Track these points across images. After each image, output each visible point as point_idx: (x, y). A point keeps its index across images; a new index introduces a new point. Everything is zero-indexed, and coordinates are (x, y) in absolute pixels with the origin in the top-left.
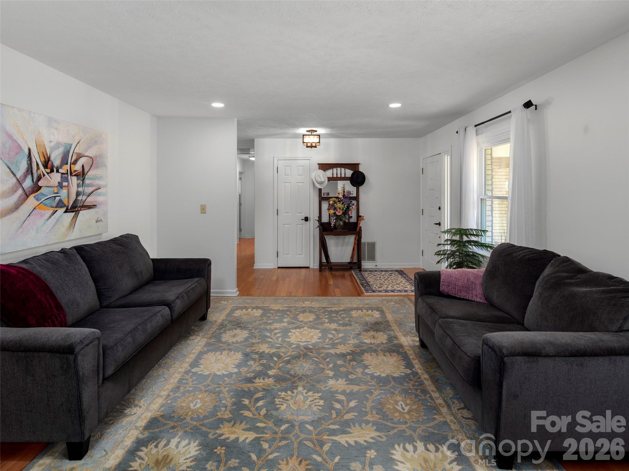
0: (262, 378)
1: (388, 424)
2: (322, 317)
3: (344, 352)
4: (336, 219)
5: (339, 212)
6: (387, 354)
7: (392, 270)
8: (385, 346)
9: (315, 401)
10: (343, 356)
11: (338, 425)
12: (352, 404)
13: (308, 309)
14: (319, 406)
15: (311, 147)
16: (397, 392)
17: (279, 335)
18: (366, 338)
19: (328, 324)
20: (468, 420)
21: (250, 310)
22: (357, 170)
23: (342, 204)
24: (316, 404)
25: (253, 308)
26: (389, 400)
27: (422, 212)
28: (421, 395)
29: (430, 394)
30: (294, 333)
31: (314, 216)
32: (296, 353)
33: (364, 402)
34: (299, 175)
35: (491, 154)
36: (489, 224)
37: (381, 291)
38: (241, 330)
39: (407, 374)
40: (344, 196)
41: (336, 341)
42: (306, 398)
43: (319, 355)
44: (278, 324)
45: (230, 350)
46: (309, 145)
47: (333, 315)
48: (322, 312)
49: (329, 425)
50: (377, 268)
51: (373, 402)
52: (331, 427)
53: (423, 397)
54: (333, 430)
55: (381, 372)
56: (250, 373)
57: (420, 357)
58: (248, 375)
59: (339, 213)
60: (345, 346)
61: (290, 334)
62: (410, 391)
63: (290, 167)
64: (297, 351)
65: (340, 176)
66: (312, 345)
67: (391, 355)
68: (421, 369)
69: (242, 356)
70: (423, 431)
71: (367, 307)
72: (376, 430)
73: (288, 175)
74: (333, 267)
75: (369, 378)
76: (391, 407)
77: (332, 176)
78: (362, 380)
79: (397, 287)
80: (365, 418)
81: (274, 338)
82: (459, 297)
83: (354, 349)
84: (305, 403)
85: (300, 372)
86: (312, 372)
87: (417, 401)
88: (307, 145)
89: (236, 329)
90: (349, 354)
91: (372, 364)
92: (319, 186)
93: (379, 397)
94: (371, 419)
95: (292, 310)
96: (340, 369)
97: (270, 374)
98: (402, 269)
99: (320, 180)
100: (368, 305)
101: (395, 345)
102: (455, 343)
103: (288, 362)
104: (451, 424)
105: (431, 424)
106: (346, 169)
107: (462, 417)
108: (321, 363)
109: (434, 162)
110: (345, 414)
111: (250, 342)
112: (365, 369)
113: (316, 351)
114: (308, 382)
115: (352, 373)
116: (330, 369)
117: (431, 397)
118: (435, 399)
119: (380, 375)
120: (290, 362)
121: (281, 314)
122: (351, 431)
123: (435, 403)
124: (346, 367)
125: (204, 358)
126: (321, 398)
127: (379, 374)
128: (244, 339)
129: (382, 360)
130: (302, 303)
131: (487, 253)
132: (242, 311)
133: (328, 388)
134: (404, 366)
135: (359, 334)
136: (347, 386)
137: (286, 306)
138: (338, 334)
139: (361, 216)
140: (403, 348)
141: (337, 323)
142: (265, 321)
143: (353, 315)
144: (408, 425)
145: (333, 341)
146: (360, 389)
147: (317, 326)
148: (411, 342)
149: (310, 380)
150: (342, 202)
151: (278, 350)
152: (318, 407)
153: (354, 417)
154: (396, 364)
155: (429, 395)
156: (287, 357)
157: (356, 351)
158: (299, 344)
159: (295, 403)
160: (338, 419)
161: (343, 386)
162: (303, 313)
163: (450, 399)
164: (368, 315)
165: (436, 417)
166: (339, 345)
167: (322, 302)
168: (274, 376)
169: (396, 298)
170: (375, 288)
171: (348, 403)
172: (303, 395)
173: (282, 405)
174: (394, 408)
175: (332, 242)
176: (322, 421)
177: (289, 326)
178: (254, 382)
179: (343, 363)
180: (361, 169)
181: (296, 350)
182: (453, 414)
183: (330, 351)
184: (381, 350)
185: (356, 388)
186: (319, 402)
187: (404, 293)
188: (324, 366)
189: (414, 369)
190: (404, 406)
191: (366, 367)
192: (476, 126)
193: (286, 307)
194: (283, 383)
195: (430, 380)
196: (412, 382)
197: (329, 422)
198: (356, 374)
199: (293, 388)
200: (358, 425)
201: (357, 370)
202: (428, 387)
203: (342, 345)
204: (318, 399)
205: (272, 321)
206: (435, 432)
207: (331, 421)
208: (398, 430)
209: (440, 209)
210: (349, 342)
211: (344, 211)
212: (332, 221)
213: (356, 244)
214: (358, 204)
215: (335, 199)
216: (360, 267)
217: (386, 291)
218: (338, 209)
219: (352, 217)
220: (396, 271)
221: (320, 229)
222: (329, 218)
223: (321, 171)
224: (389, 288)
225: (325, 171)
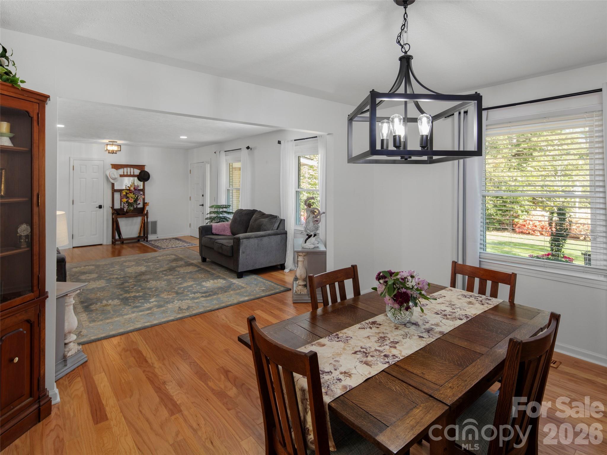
2: (139, 262)
4: (127, 205)
5: (131, 200)
6: (187, 266)
7: (169, 238)
8: (185, 264)
10: (165, 270)
12: (180, 279)
15: (113, 153)
16: (197, 274)
17: (119, 271)
18: (173, 264)
19: (147, 264)
20: (227, 274)
22: (143, 170)
23: (133, 194)
24: (163, 283)
27: (190, 199)
28: (208, 272)
30: (128, 269)
31: (108, 204)
34: (94, 173)
35: (232, 166)
36: (231, 203)
37: (168, 248)
38: (90, 274)
39: (199, 269)
40: (134, 188)
41: (157, 267)
43: (152, 273)
44: (113, 268)
47: (146, 260)
48: (137, 260)
50: (158, 239)
51: (188, 277)
55: (187, 271)
59: (131, 201)
60: (163, 268)
62: (203, 273)
63: (85, 165)
65: (129, 174)
67: (189, 266)
68: (205, 267)
69: (105, 281)
70: (211, 278)
72: (193, 282)
73: (84, 172)
74: (124, 242)
75: (183, 273)
77: (123, 174)
78: (180, 274)
79: (178, 245)
81: (117, 273)
82: (220, 234)
88: (109, 151)
91: (181, 270)
92: (112, 181)
94: (190, 281)
95: (116, 263)
98: (176, 238)
99: (114, 177)
100: (164, 254)
104: (221, 275)
106: (134, 169)
107: (225, 273)
108: (155, 274)
109: (198, 167)
111: (103, 276)
113: (149, 272)
115: (174, 274)
121: (110, 265)
124: (169, 273)
128: (97, 276)
130: (120, 260)
131: (231, 216)
133: (165, 279)
134: (196, 268)
136: (174, 277)
137: (108, 262)
139: (146, 203)
140: (194, 263)
141: (152, 262)
142: (102, 269)
143: (159, 258)
144: (205, 279)
145: (155, 268)
147: (140, 265)
148: (197, 261)
149: (154, 279)
151: (126, 275)
154: (193, 268)
156: (134, 276)
157: (170, 268)
158: (136, 272)
162: (126, 263)
164: (168, 257)
166: (160, 268)
169: (180, 249)
170: (164, 247)
173: (147, 286)
174: (198, 277)
175: (123, 222)
177: (122, 268)
179: (167, 272)
180: (146, 169)
183: (156, 271)
184: (183, 266)
185: (178, 276)
187: (184, 247)
188: (158, 275)
190: (201, 276)
192: (225, 151)
198: (176, 273)
199: (148, 282)
205: (107, 268)
208: (202, 280)
209: (203, 196)
211: (135, 199)
212: (125, 207)
213: (143, 223)
214: (144, 195)
215: (127, 191)
216: (147, 239)
217: (172, 248)
218: (130, 198)
219: (139, 204)
220: (173, 239)
221: (113, 214)
222: (121, 205)
223: (114, 170)
224: (173, 246)
225: (117, 170)
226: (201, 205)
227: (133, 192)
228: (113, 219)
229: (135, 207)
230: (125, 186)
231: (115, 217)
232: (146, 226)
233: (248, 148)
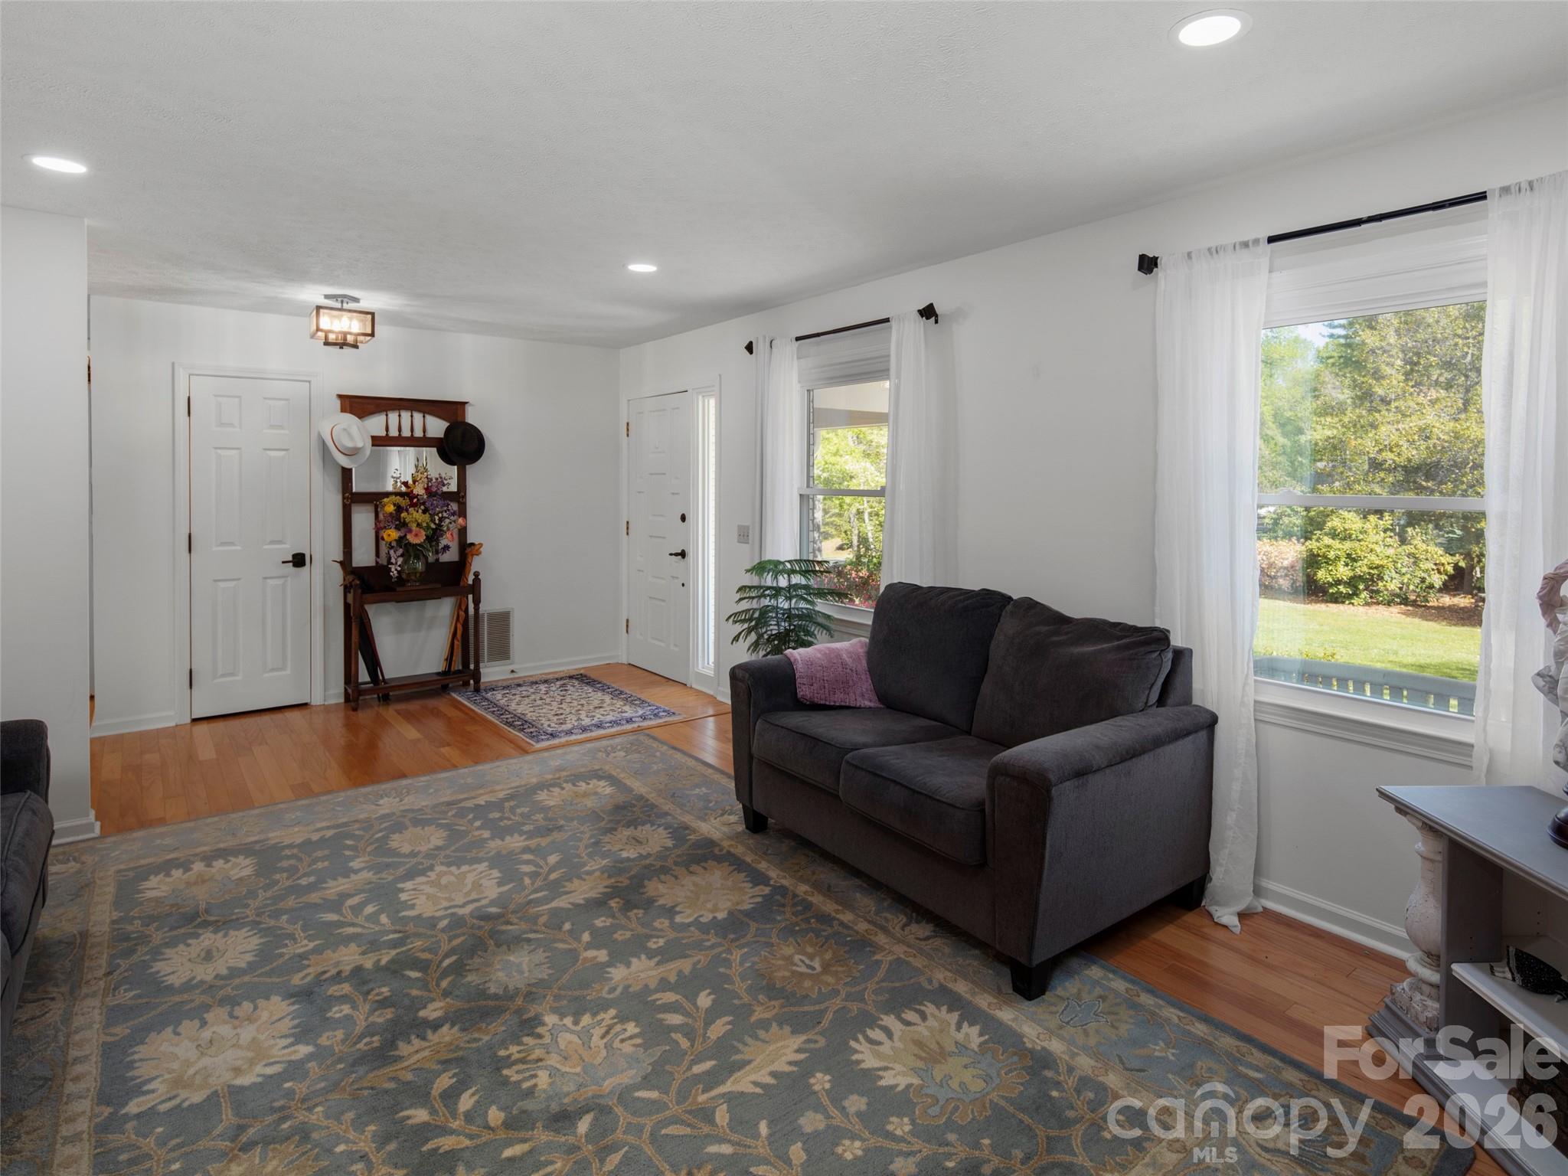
0: (413, 1037)
1: (806, 1008)
2: (463, 828)
3: (593, 894)
4: (402, 555)
5: (416, 535)
6: (694, 868)
7: (556, 676)
8: (679, 852)
9: (613, 1032)
10: (598, 904)
11: (710, 1058)
12: (705, 1000)
13: (404, 817)
14: (631, 1038)
15: (343, 344)
16: (774, 939)
17: (370, 909)
18: (621, 847)
19: (498, 842)
20: (930, 941)
21: (198, 867)
22: (460, 419)
23: (424, 512)
24: (620, 1037)
25: (208, 859)
26: (773, 961)
27: (628, 528)
28: (823, 927)
29: (838, 920)
30: (414, 889)
31: (326, 548)
32: (462, 938)
33: (726, 986)
34: (272, 427)
37: (569, 732)
38: (220, 934)
39: (765, 895)
40: (427, 489)
41: (553, 876)
42: (586, 1035)
43: (536, 924)
44: (341, 880)
45: (232, 1002)
46: (332, 337)
47: (491, 816)
48: (454, 816)
49: (689, 1068)
50: (515, 679)
51: (743, 979)
52: (697, 1069)
53: (830, 930)
54: (707, 1073)
55: (712, 911)
56: (360, 1038)
57: (765, 854)
58: (360, 1046)
59: (417, 538)
60: (584, 880)
61: (403, 897)
62: (797, 928)
63: (237, 400)
64: (464, 934)
65: (409, 435)
66: (492, 903)
67: (705, 869)
68: (785, 877)
69: (293, 1004)
70: (875, 992)
71: (567, 776)
72: (793, 1033)
73: (231, 425)
74: (391, 694)
75: (697, 933)
76: (787, 974)
77: (384, 434)
78: (684, 942)
79: (603, 715)
80: (753, 1019)
81: (360, 920)
82: (832, 704)
83: (613, 880)
84: (592, 1045)
85: (517, 981)
86: (549, 968)
87: (826, 942)
88: (326, 338)
89: (197, 936)
90: (608, 896)
91: (680, 900)
92: (344, 462)
93: (749, 965)
94: (767, 1015)
95: (357, 833)
96: (615, 936)
97: (431, 1018)
98: (582, 672)
99: (350, 444)
100: (563, 770)
101: (697, 845)
102: (914, 791)
103: (459, 969)
104: (911, 959)
105: (881, 974)
106: (427, 416)
107: (917, 939)
108: (555, 941)
109: (664, 410)
110: (706, 1029)
111: (287, 957)
112: (672, 919)
113: (518, 915)
114: (557, 998)
115: (651, 937)
116: (589, 946)
117: (842, 924)
118: (851, 925)
119: (715, 918)
120: (468, 967)
121: (326, 852)
122: (747, 1057)
123: (857, 933)
124: (623, 928)
125: (141, 1060)
126: (622, 1019)
127: (711, 916)
128: (256, 956)
129: (695, 884)
130: (374, 807)
132: (168, 875)
133: (619, 990)
134: (747, 882)
135: (597, 843)
136: (661, 969)
137: (324, 824)
138: (545, 859)
139: (472, 545)
140: (719, 845)
141: (522, 833)
142: (288, 883)
143: (547, 802)
144: (843, 994)
145: (545, 880)
146: (695, 964)
147: (469, 855)
148: (725, 829)
149: (560, 989)
150: (422, 507)
151: (404, 949)
152: (634, 1041)
153: (730, 1027)
154: (729, 883)
155: (835, 922)
156: (447, 956)
157: (619, 884)
158: (453, 914)
159: (565, 1058)
160: (699, 1047)
161: (654, 973)
162: (401, 833)
163: (876, 914)
164: (585, 795)
165: (878, 957)
166: (567, 884)
167: (432, 790)
168: (451, 1018)
169: (618, 740)
170: (549, 726)
171: (695, 1004)
172: (573, 1032)
173: (535, 1076)
174: (793, 972)
176: (668, 1068)
177: (383, 875)
178: (400, 1058)
179: (610, 920)
180: (472, 417)
181: (458, 932)
182: (900, 941)
183: (554, 904)
184: (676, 863)
185: (686, 965)
186: (625, 1030)
187: (629, 727)
188: (570, 944)
189: (772, 882)
190: (807, 962)
191: (670, 912)
192: (798, 339)
193: (328, 828)
194: (488, 1024)
195: (816, 893)
196: (788, 909)
197: (686, 1063)
198: (660, 934)
199: (530, 1025)
200: (750, 1039)
201: (656, 924)
202: (824, 908)
203: (576, 881)
204: (616, 1024)
205: (312, 879)
206: (897, 984)
207: (687, 1057)
208: (835, 1012)
209: (683, 518)
210: (587, 868)
211: (430, 532)
212: (393, 561)
213: (461, 621)
214: (462, 513)
215: (398, 499)
216: (477, 680)
217: (584, 729)
218: (414, 527)
219: (447, 548)
220: (571, 677)
221: (347, 589)
222: (378, 554)
223: (350, 419)
224: (586, 722)
225: (361, 417)
226: (676, 554)
227: (424, 504)
228: (347, 606)
229: (431, 558)
230: (392, 482)
231: (354, 599)
232: (471, 632)
233: (928, 312)
